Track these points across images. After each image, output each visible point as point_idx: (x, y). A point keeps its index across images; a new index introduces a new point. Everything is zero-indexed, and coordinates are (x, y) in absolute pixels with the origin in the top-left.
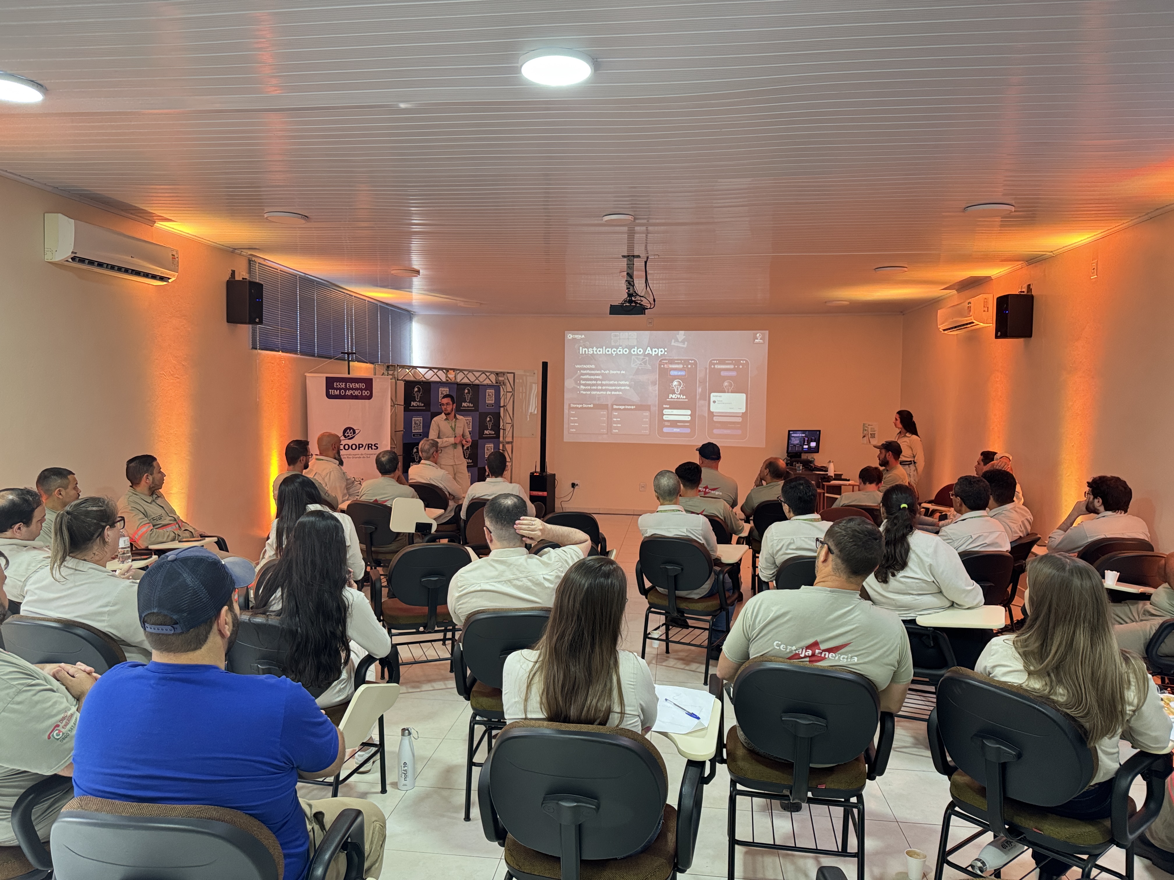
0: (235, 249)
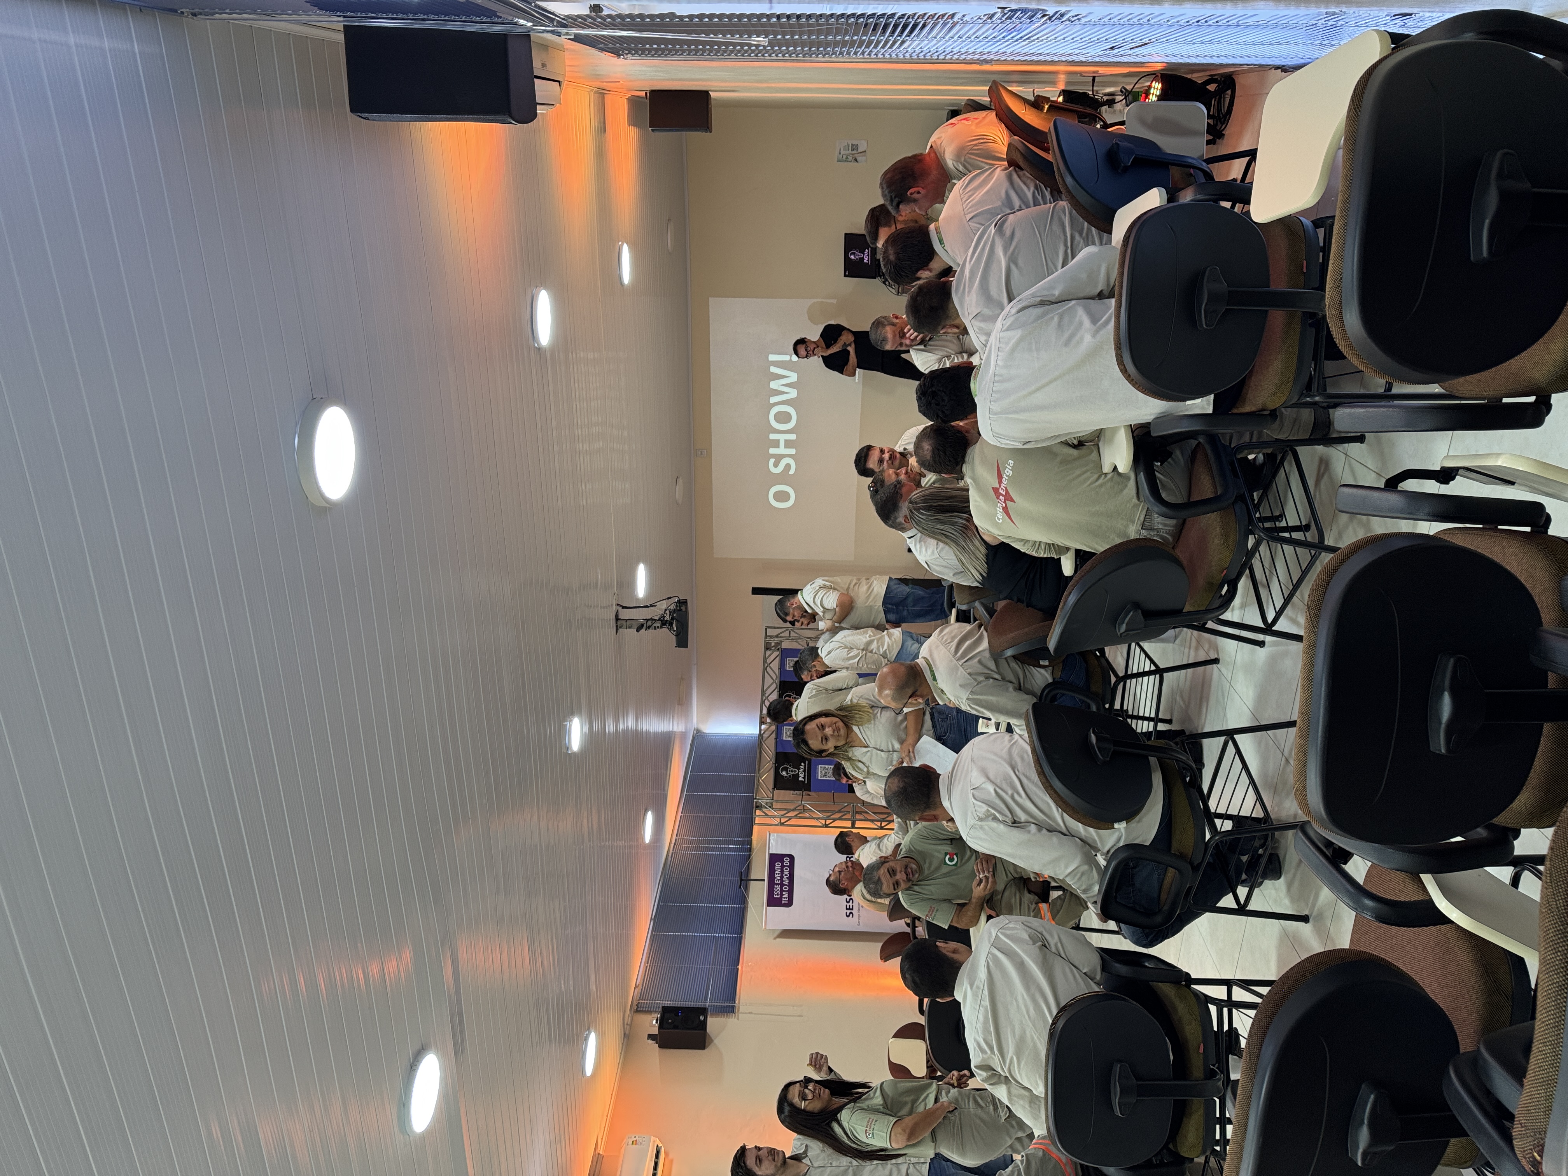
0: (625, 1034)
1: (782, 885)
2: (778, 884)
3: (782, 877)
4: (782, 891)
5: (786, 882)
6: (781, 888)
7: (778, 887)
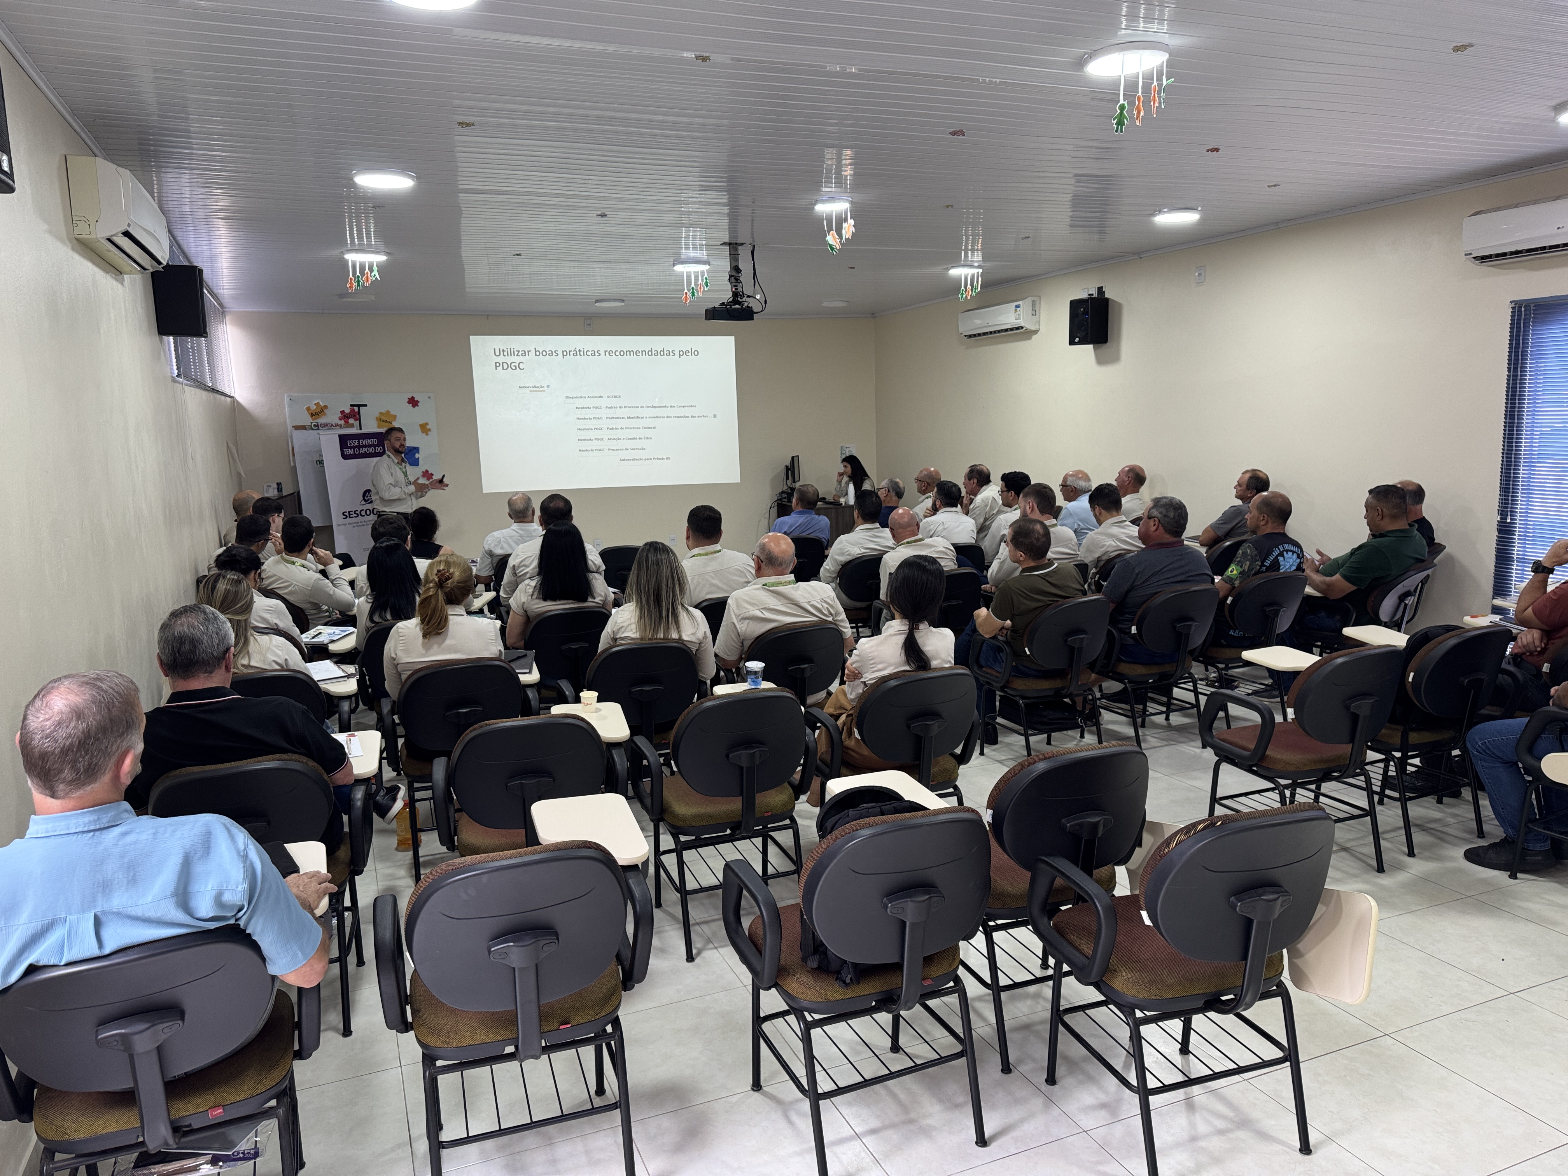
1: (359, 447)
2: (359, 442)
3: (365, 446)
4: (354, 447)
5: (362, 451)
6: (356, 447)
7: (356, 444)
